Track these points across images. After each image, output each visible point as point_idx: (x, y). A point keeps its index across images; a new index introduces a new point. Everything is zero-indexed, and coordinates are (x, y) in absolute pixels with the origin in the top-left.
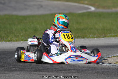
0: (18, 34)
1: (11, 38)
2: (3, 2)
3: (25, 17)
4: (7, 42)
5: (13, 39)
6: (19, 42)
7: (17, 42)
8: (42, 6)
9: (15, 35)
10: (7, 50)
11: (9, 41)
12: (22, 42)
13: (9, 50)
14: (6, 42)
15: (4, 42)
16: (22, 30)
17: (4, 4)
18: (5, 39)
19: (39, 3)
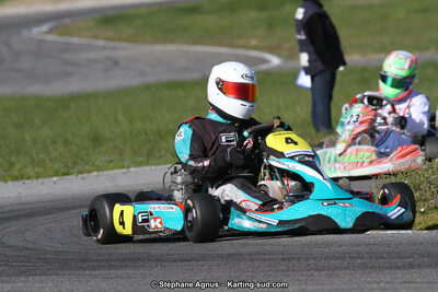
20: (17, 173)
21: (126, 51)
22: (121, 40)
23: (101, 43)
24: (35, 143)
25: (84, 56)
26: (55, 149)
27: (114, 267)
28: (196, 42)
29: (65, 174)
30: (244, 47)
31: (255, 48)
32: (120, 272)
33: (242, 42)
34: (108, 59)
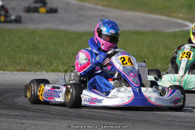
0: (67, 61)
1: (56, 67)
4: (50, 73)
5: (59, 67)
9: (63, 62)
11: (53, 71)
14: (48, 72)
15: (44, 72)
18: (46, 67)
20: (54, 68)
28: (150, 12)
30: (176, 17)
31: (181, 18)
33: (175, 14)
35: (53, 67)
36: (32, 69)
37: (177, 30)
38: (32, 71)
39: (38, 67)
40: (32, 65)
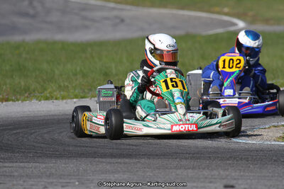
0: (66, 84)
1: (50, 93)
2: (31, 12)
3: (84, 47)
4: (43, 102)
5: (55, 93)
6: (69, 101)
7: (65, 101)
8: (122, 21)
9: (60, 86)
10: (42, 118)
11: (47, 99)
12: (75, 100)
13: (46, 118)
14: (40, 101)
15: (34, 101)
16: (75, 75)
17: (33, 17)
18: (37, 94)
19: (115, 13)
20: (48, 95)
21: (130, 12)
22: (127, 3)
23: (112, 5)
24: (61, 75)
25: (99, 14)
26: (76, 80)
27: (115, 157)
28: (182, 8)
29: (82, 98)
30: (219, 13)
31: (226, 14)
32: (119, 160)
33: (217, 9)
34: (116, 17)
35: (47, 93)
36: (19, 97)
37: (220, 30)
38: (18, 100)
39: (26, 95)
40: (18, 92)
